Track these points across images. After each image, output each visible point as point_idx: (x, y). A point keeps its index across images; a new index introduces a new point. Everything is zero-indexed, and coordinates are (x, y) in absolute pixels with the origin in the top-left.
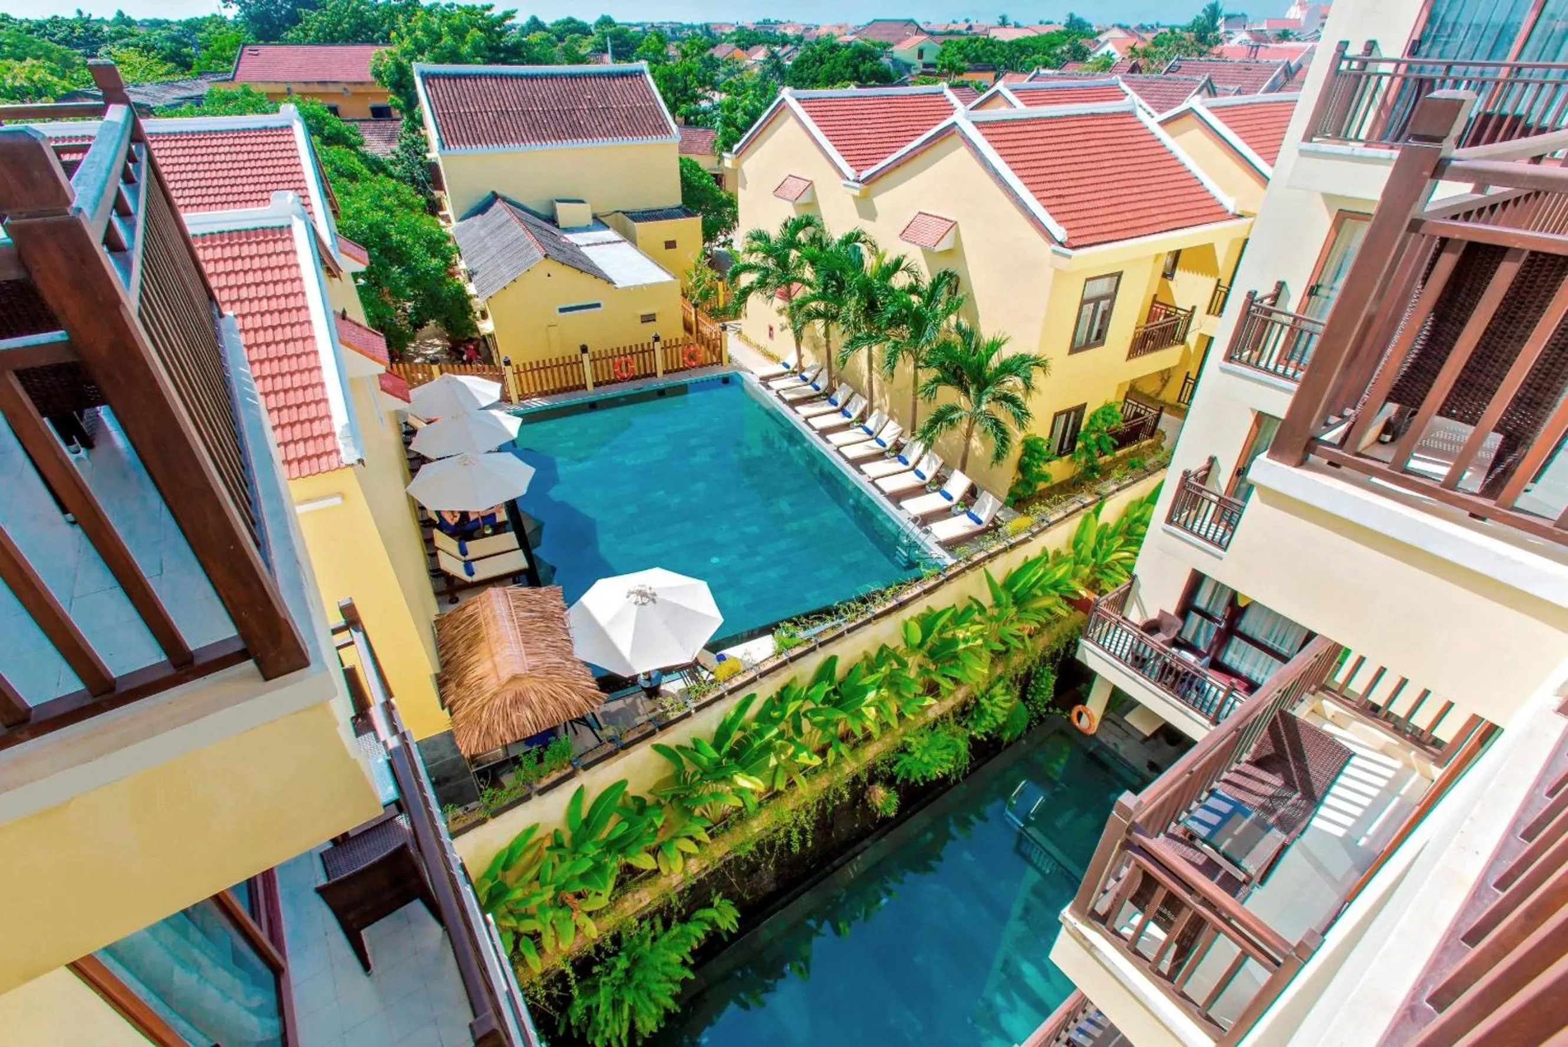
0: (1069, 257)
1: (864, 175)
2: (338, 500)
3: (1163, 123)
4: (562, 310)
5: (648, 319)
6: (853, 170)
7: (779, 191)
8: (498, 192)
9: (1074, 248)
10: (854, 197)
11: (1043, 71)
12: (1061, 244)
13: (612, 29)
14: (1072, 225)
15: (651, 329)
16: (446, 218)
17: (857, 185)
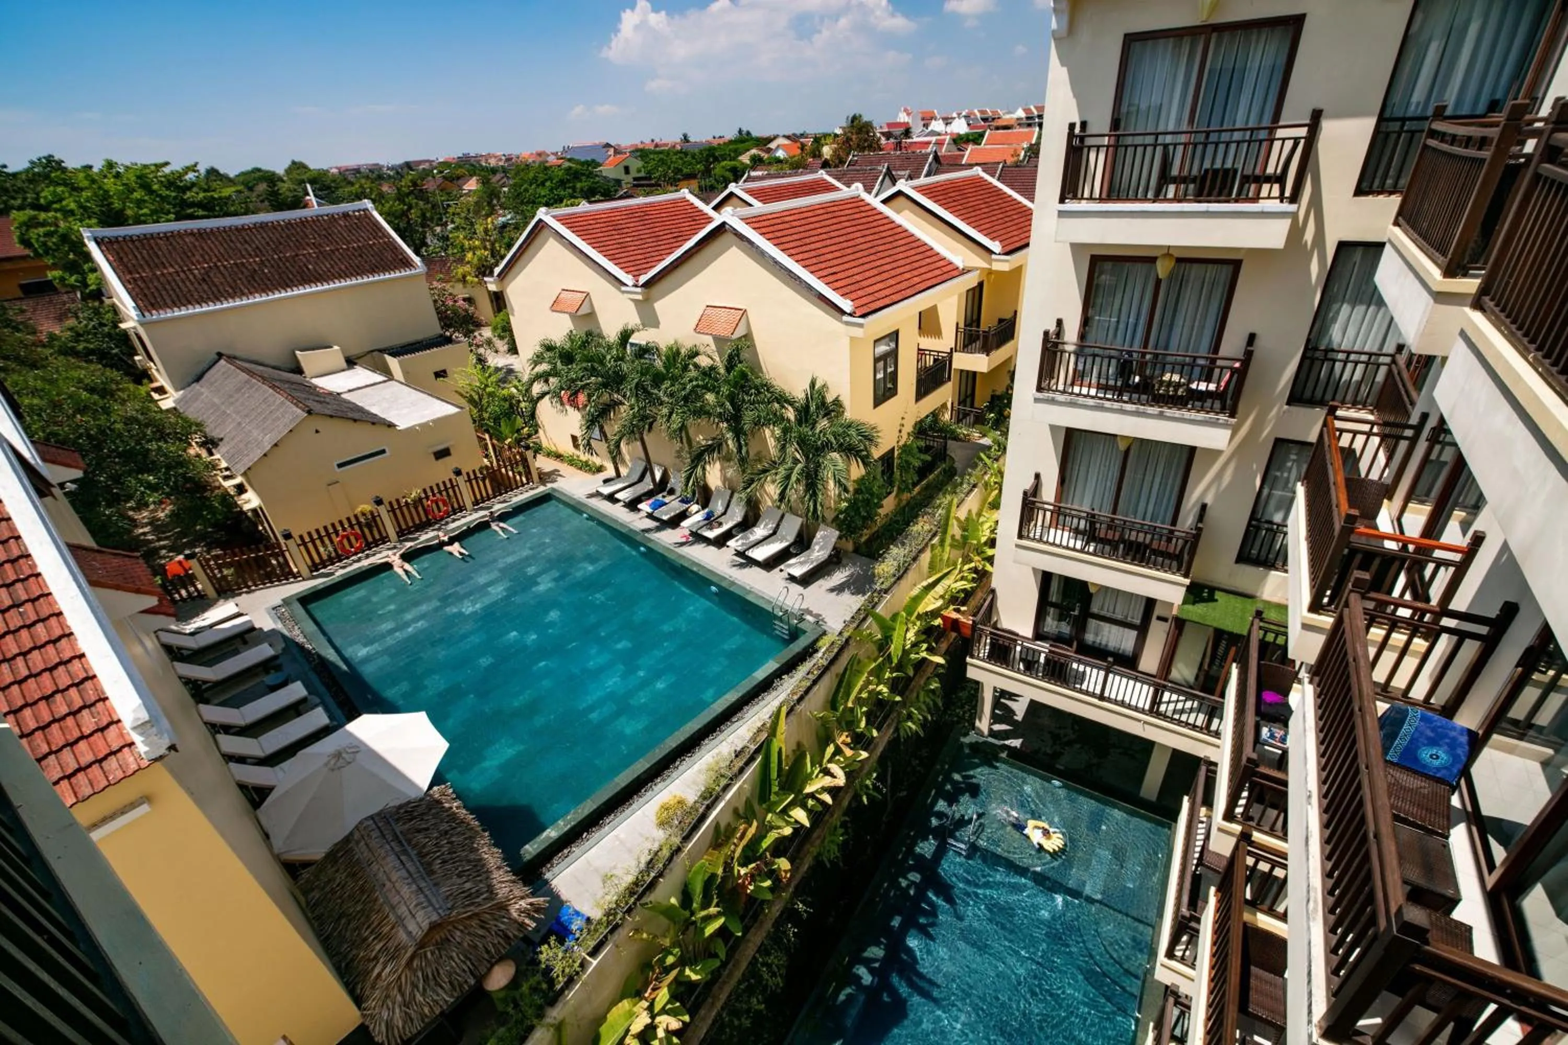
0: (861, 326)
1: (643, 279)
2: (144, 808)
3: (885, 202)
4: (340, 466)
5: (442, 454)
6: (630, 276)
7: (556, 306)
8: (223, 351)
9: (864, 316)
10: (635, 301)
11: (753, 174)
12: (850, 315)
13: (307, 175)
14: (854, 296)
15: (449, 463)
16: (161, 390)
17: (639, 290)
